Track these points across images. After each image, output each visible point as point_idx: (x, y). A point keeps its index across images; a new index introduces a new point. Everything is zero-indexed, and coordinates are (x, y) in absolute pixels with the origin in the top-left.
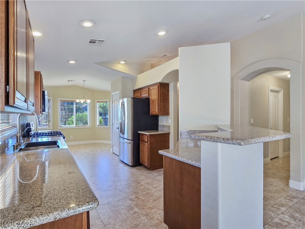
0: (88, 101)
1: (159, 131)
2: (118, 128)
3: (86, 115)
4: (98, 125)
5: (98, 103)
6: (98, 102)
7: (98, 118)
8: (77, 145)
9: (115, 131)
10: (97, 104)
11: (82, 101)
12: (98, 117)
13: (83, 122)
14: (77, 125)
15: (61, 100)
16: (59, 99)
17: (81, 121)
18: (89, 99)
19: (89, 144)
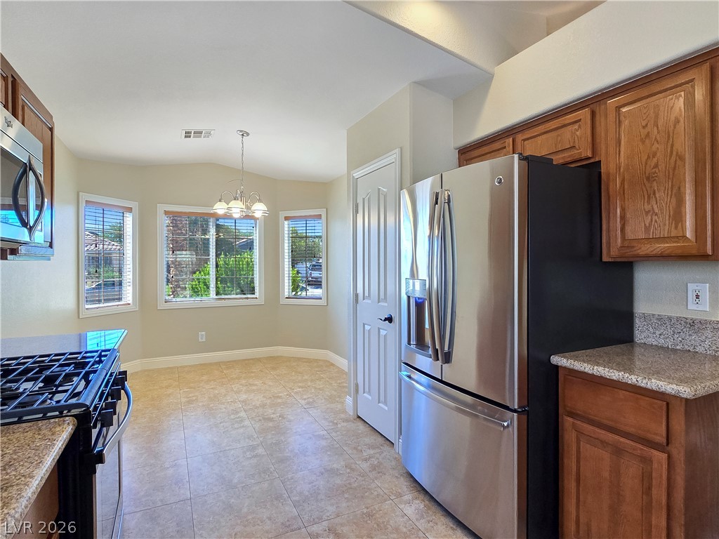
0: (259, 209)
1: (637, 350)
2: (390, 319)
3: (247, 262)
4: (286, 294)
5: (286, 223)
6: (286, 218)
7: (286, 272)
8: (218, 364)
9: (367, 328)
10: (286, 226)
11: (237, 209)
12: (286, 269)
13: (239, 285)
14: (219, 297)
15: (166, 213)
16: (161, 208)
17: (232, 281)
18: (260, 201)
19: (259, 360)
